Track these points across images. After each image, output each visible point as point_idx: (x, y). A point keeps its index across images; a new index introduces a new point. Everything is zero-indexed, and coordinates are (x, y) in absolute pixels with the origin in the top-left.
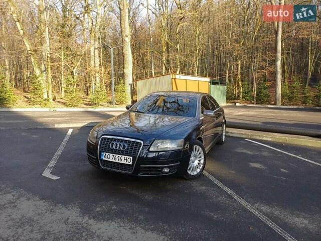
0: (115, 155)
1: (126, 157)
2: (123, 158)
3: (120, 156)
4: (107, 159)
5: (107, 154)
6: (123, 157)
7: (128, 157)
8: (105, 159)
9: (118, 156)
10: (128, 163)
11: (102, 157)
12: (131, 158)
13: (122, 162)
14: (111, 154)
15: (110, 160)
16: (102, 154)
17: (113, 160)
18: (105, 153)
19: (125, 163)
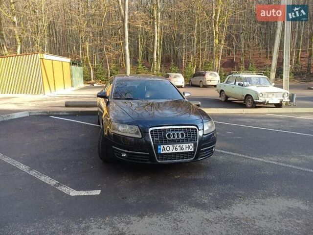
0: (175, 145)
1: (187, 145)
2: (184, 147)
3: (181, 145)
4: (166, 152)
5: (165, 146)
6: (184, 145)
7: (189, 144)
8: (164, 152)
9: (178, 145)
10: (190, 150)
11: (159, 151)
12: (192, 144)
13: (184, 151)
14: (170, 146)
15: (171, 151)
16: (159, 147)
17: (174, 151)
18: (162, 146)
19: (187, 150)
